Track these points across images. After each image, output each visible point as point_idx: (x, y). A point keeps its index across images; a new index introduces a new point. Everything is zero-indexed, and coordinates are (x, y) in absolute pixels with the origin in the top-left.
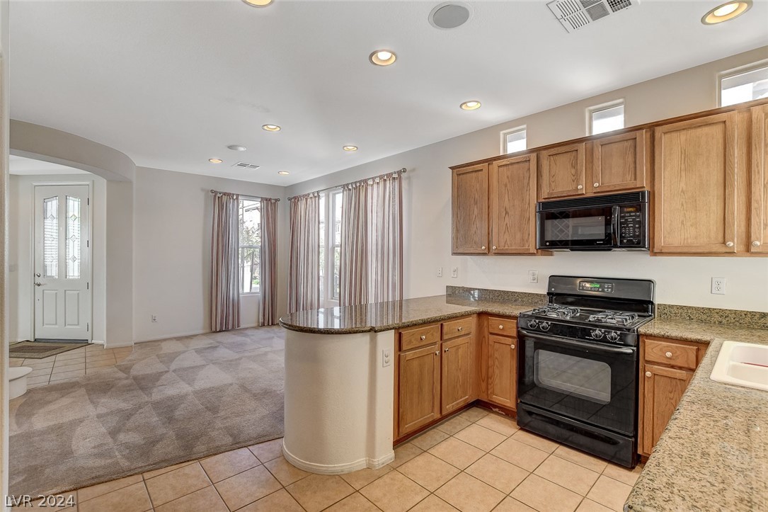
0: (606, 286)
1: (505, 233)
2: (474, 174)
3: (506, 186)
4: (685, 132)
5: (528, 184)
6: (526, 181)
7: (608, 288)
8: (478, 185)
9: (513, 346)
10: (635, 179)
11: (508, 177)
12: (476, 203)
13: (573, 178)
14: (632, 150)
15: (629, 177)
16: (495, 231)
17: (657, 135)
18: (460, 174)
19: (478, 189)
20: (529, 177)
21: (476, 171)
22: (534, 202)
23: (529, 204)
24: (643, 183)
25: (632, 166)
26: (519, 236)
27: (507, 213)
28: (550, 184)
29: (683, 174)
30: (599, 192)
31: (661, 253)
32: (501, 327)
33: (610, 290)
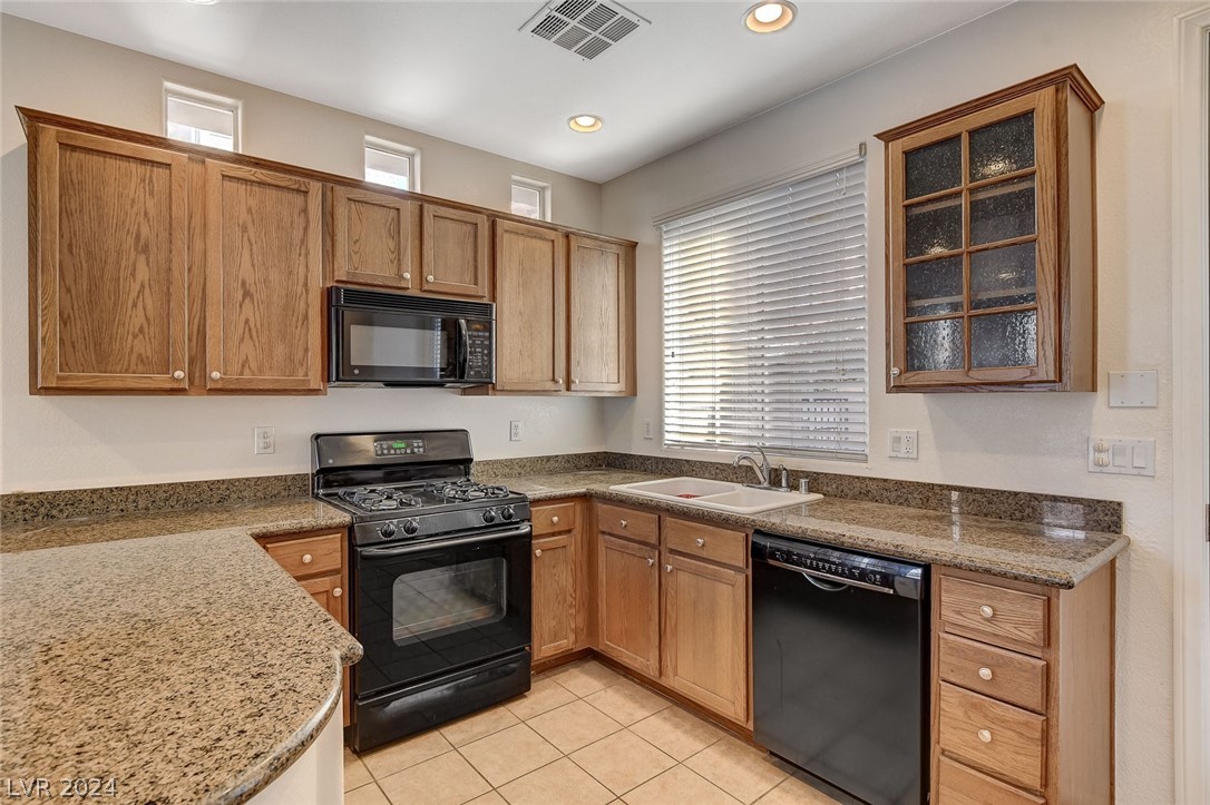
0: (415, 445)
1: (242, 340)
2: (133, 166)
3: (244, 229)
4: (522, 238)
5: (304, 241)
6: (298, 234)
7: (419, 447)
8: (150, 203)
9: (338, 592)
10: (476, 284)
11: (249, 210)
12: (145, 250)
13: (392, 256)
14: (471, 239)
15: (469, 277)
16: (214, 332)
17: (499, 231)
18: (74, 148)
19: (151, 213)
20: (306, 229)
21: (143, 161)
22: (317, 284)
23: (306, 284)
24: (483, 289)
25: (472, 263)
26: (280, 351)
27: (247, 294)
28: (350, 255)
29: (521, 289)
30: (431, 292)
31: (503, 391)
32: (307, 558)
33: (421, 450)
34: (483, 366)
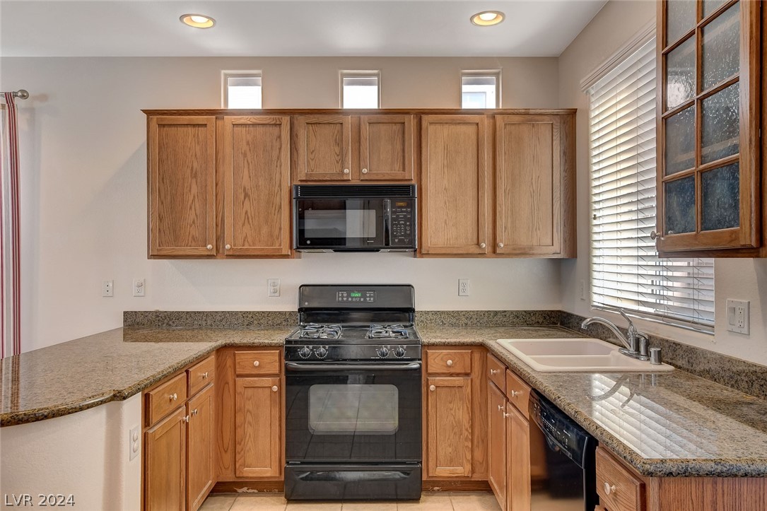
0: (368, 295)
1: (244, 224)
2: (190, 129)
3: (245, 155)
4: (447, 126)
5: (279, 158)
6: (275, 153)
7: (370, 297)
8: (198, 148)
9: (275, 388)
10: (404, 170)
11: (248, 143)
12: (195, 176)
13: (338, 158)
14: (400, 136)
15: (397, 166)
16: (228, 222)
17: (424, 124)
18: (164, 126)
19: (198, 154)
20: (280, 149)
21: (194, 125)
22: (286, 183)
23: (280, 185)
24: (411, 175)
25: (400, 154)
26: (265, 230)
27: (246, 195)
28: (308, 162)
29: (446, 170)
30: (367, 180)
31: (428, 255)
32: (257, 363)
33: (372, 299)
34: (405, 235)
